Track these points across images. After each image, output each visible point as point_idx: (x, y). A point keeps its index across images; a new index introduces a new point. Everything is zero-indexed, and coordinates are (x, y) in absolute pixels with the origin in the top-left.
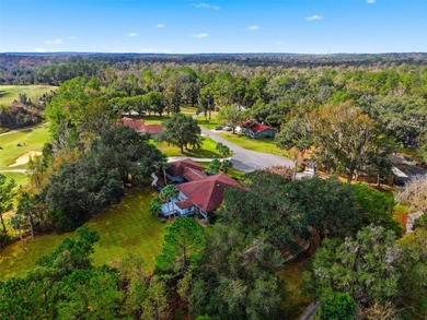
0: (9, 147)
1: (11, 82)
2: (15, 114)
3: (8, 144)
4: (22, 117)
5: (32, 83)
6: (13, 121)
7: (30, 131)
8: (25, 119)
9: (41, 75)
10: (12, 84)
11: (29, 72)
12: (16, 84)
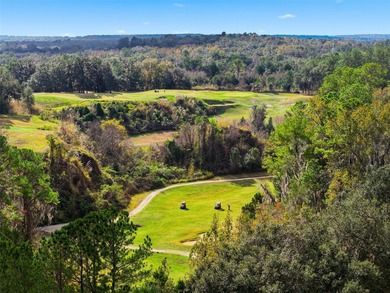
0: (200, 208)
1: (249, 85)
2: (232, 143)
3: (201, 203)
4: (243, 153)
5: (287, 89)
6: (225, 156)
7: (249, 183)
8: (248, 158)
9: (308, 71)
10: (249, 89)
11: (288, 67)
12: (257, 90)
